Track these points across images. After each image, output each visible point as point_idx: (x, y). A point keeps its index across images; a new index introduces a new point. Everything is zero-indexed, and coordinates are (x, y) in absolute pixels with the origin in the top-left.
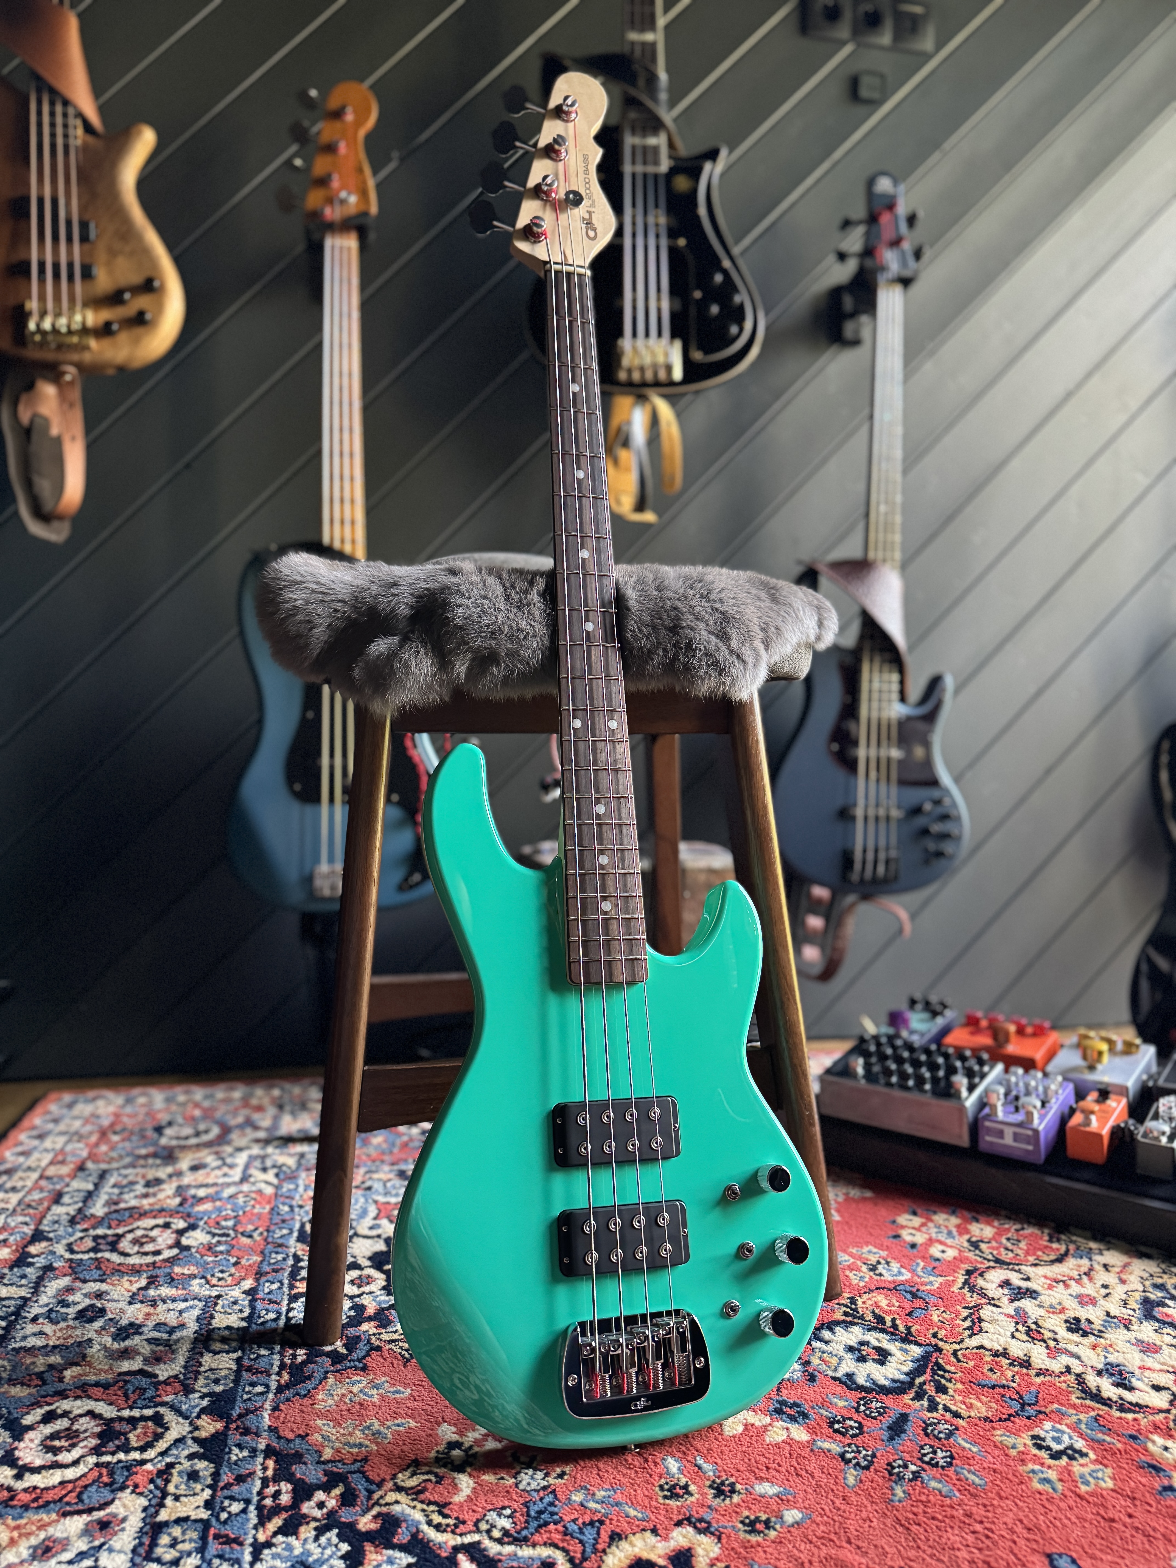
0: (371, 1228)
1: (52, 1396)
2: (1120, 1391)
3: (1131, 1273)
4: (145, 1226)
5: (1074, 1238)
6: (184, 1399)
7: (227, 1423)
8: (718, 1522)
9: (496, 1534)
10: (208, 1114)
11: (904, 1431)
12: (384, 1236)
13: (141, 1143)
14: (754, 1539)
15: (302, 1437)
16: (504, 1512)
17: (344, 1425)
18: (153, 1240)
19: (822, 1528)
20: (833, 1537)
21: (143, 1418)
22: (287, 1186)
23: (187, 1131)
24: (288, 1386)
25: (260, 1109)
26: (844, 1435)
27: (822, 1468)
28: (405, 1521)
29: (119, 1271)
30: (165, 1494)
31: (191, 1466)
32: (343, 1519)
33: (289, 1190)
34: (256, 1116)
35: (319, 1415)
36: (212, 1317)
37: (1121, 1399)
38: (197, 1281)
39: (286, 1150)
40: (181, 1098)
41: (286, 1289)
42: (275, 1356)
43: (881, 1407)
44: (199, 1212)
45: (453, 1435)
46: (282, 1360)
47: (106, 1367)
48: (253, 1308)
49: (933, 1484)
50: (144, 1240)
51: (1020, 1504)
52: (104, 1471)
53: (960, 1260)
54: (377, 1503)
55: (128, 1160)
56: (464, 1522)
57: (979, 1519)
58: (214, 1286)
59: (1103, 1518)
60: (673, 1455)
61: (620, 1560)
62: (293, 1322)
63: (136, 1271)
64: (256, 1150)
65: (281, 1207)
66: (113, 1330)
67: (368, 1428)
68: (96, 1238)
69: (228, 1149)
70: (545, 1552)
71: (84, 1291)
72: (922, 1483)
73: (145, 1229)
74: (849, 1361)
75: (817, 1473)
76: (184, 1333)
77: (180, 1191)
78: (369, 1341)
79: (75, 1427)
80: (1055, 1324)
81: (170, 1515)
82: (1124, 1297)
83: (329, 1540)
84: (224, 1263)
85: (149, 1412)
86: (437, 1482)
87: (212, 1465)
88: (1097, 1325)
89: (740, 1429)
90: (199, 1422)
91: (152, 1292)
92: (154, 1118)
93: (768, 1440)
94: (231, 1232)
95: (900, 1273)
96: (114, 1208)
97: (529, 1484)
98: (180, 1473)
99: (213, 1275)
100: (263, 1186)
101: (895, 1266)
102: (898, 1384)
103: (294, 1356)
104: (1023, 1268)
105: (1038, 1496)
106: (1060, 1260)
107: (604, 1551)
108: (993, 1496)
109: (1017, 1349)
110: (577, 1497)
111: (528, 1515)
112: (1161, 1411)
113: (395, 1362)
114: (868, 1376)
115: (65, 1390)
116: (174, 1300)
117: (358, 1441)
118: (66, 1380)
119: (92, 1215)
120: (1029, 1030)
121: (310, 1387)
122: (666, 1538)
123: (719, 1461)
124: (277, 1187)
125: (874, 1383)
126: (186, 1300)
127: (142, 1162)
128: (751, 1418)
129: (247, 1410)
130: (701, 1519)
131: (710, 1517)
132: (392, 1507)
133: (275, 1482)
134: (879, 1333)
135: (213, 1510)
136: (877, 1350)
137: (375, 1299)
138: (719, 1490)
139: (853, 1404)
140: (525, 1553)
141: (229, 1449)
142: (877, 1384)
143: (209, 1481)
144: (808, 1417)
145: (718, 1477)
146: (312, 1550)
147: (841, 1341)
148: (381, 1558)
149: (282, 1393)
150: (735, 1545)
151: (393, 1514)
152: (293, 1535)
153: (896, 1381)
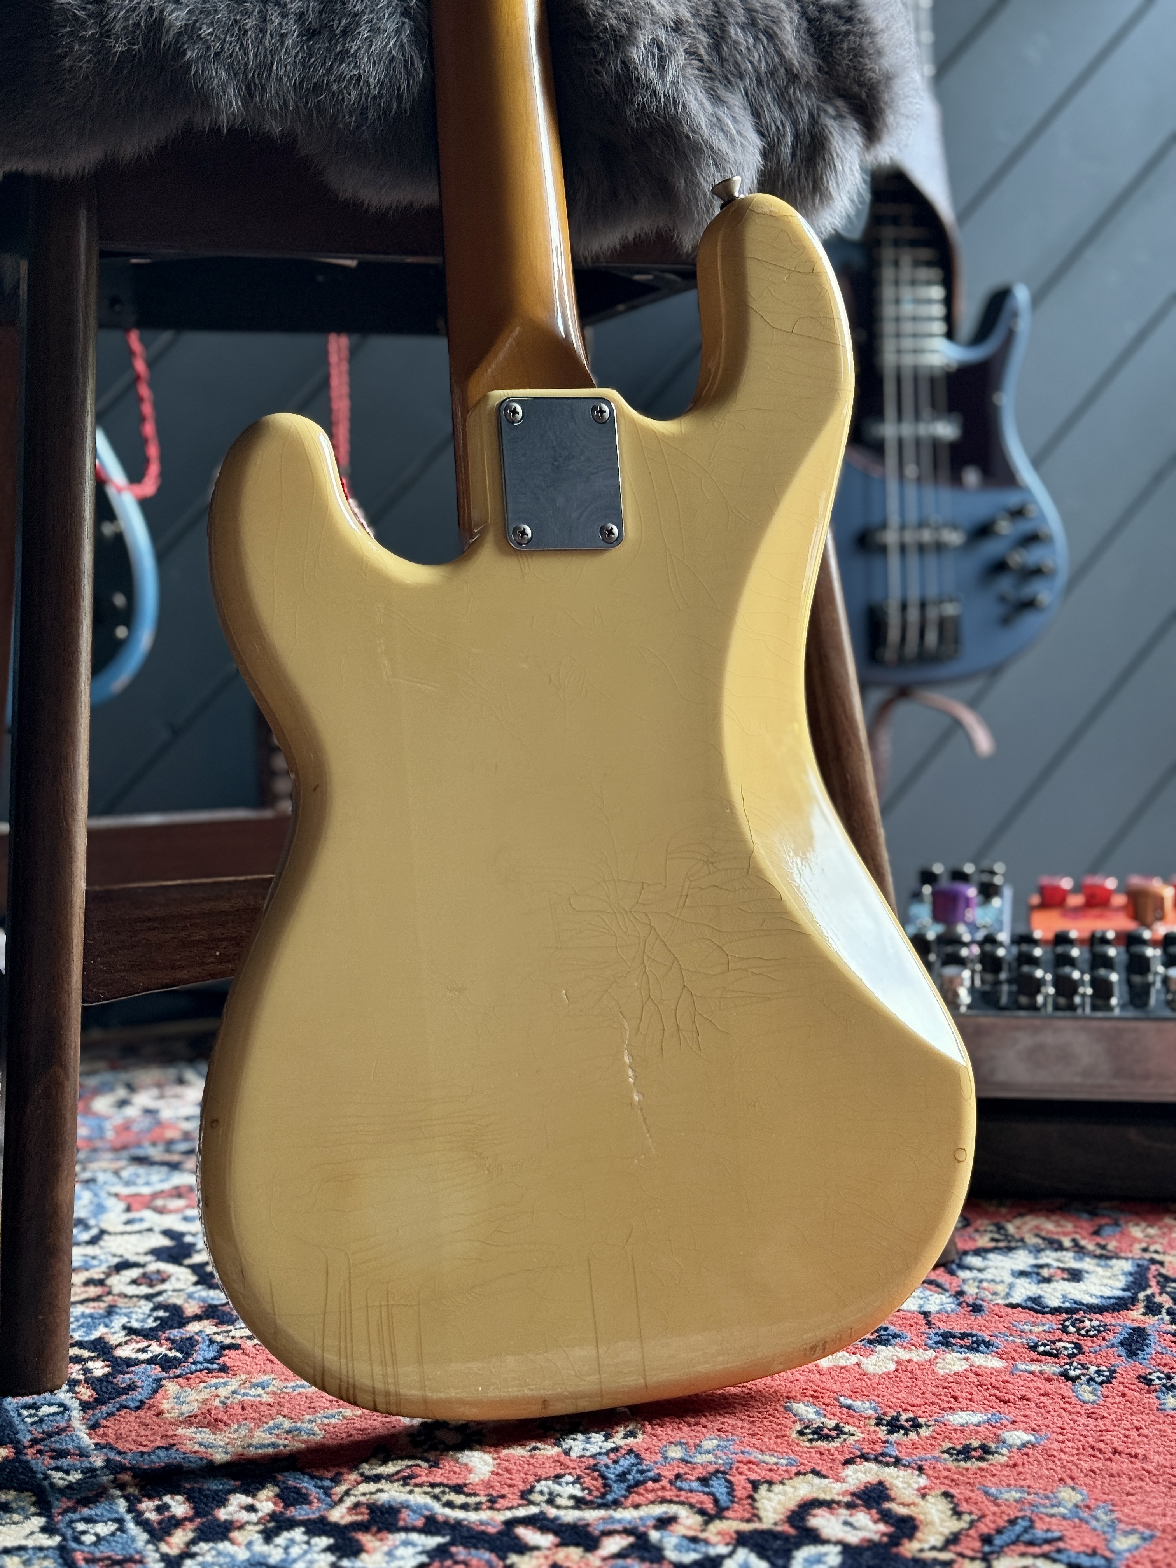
0: (129, 1222)
7: (16, 1448)
8: (909, 1455)
9: (564, 1502)
11: (1147, 1346)
12: (157, 1229)
14: (973, 1465)
15: (168, 1448)
16: (563, 1480)
24: (99, 1401)
26: (1056, 1356)
27: (1039, 1391)
28: (405, 1506)
32: (301, 1518)
35: (176, 1424)
43: (1100, 1326)
54: (346, 1496)
56: (503, 1496)
60: (799, 1401)
61: (779, 1502)
70: (657, 1509)
74: (1027, 1286)
75: (1035, 1396)
78: (212, 1342)
83: (291, 1540)
86: (431, 1467)
87: (26, 1494)
89: (892, 1367)
93: (941, 1372)
97: (585, 1449)
102: (1112, 1301)
103: (86, 1371)
107: (751, 1497)
111: (605, 1479)
114: (1064, 1296)
117: (266, 1442)
121: (139, 1397)
122: (838, 1478)
123: (875, 1398)
125: (1075, 1303)
128: (904, 1355)
129: (43, 1433)
130: (882, 1454)
131: (893, 1451)
132: (375, 1497)
133: (151, 1497)
134: (1059, 1254)
135: (63, 1535)
136: (1063, 1270)
137: (190, 1296)
138: (894, 1426)
139: (1055, 1327)
140: (626, 1515)
141: (45, 1474)
142: (1081, 1303)
143: (33, 1509)
144: (993, 1345)
145: (885, 1414)
146: (267, 1553)
147: (1003, 1268)
148: (390, 1543)
149: (93, 1408)
150: (946, 1473)
151: (379, 1503)
152: (222, 1540)
153: (1109, 1298)
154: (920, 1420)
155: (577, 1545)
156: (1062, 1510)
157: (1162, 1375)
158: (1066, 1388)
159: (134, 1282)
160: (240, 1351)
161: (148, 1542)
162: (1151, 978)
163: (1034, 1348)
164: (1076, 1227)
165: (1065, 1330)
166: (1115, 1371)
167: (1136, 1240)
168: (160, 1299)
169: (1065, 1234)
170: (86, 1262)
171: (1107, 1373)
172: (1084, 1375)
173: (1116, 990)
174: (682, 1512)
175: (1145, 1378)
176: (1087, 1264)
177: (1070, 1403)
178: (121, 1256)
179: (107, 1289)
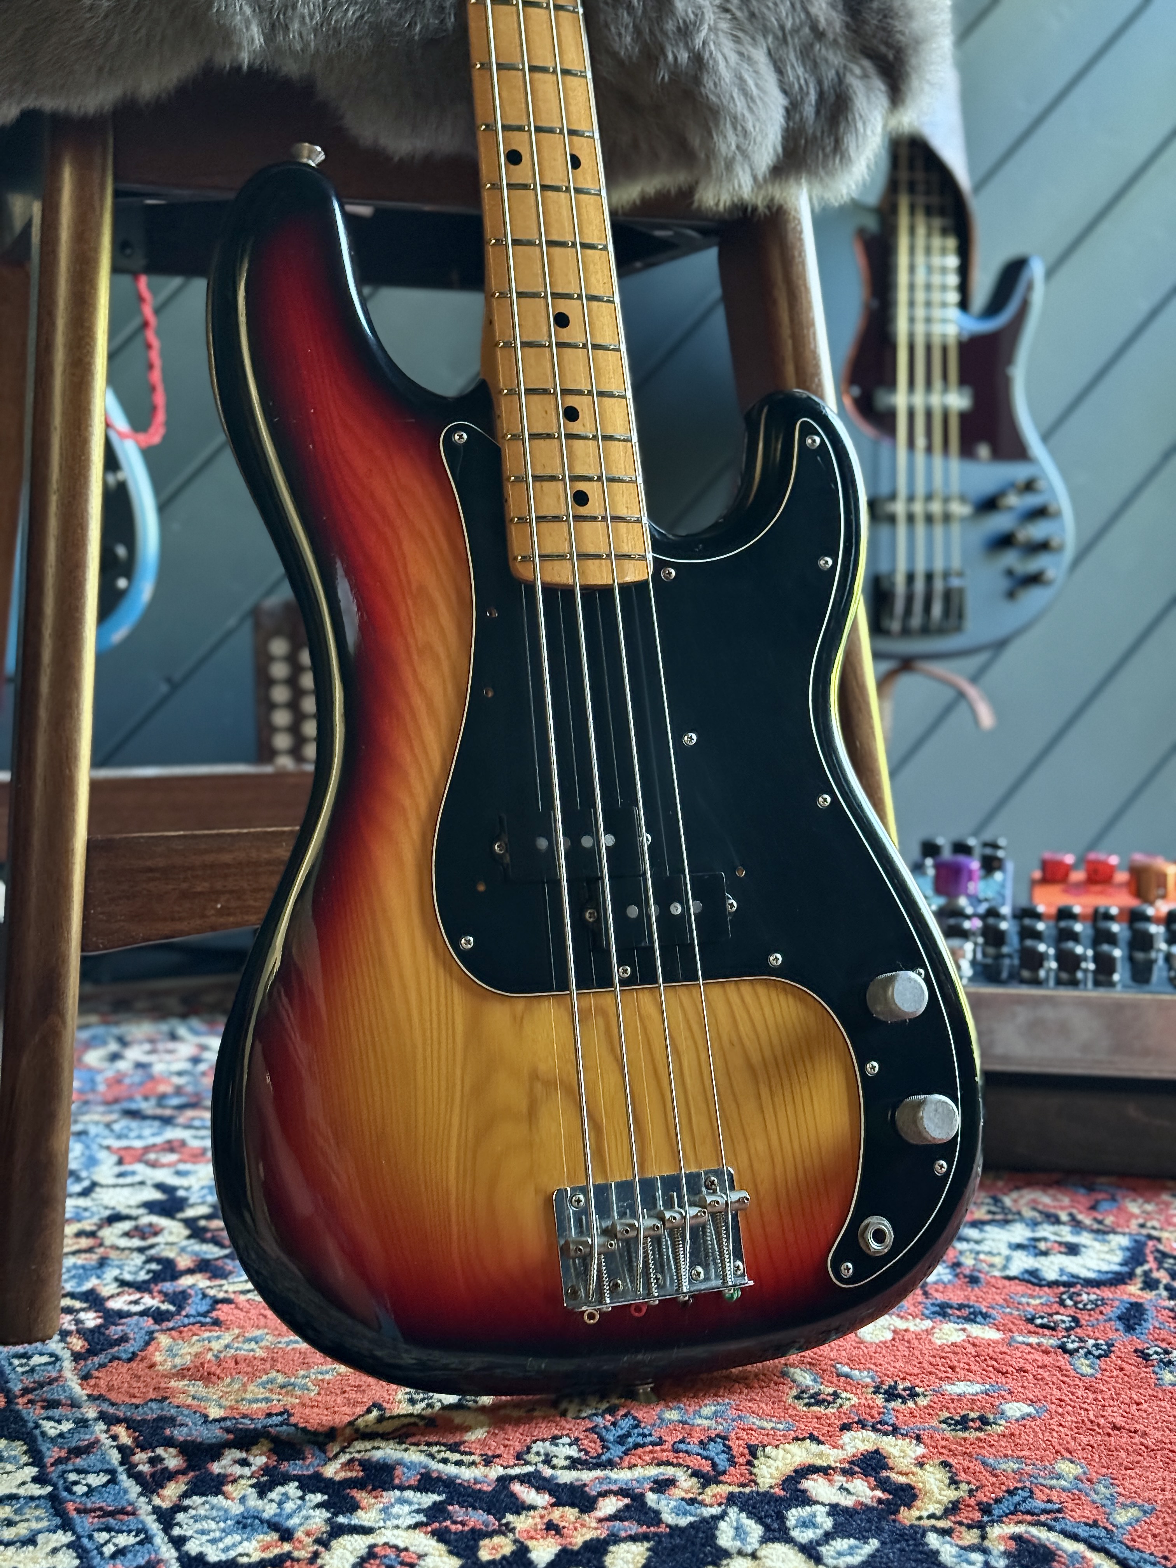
0: (121, 1175)
7: (6, 1397)
8: (907, 1424)
9: (560, 1462)
11: (1145, 1321)
12: (149, 1182)
14: (971, 1435)
15: (158, 1401)
16: (560, 1441)
24: (92, 1352)
26: (1053, 1329)
28: (399, 1464)
32: (295, 1473)
35: (170, 1376)
43: (1097, 1300)
54: (340, 1453)
56: (499, 1456)
60: (796, 1367)
61: (777, 1468)
70: (655, 1471)
74: (1024, 1258)
78: (204, 1296)
83: (285, 1494)
87: (17, 1443)
89: (889, 1336)
93: (938, 1342)
102: (1110, 1276)
103: (78, 1322)
107: (748, 1463)
110: (671, 1416)
111: (603, 1441)
114: (1061, 1269)
117: (259, 1396)
121: (131, 1350)
122: (836, 1444)
123: (872, 1366)
125: (1073, 1276)
128: (901, 1324)
129: (34, 1382)
130: (880, 1422)
131: (891, 1418)
132: (368, 1454)
133: (143, 1449)
134: (1056, 1228)
135: (55, 1485)
136: (1060, 1244)
137: (183, 1250)
138: (891, 1395)
139: (1053, 1300)
140: (622, 1476)
141: (36, 1424)
142: (1078, 1277)
143: (25, 1459)
144: (990, 1317)
145: (882, 1382)
146: (260, 1508)
147: (999, 1240)
148: (385, 1500)
149: (85, 1359)
150: (944, 1443)
151: (375, 1459)
152: (216, 1495)
153: (1107, 1273)
154: (917, 1389)
155: (572, 1505)
156: (1063, 1483)
157: (1159, 1350)
158: (1063, 1360)
159: (127, 1234)
160: (233, 1306)
161: (141, 1494)
162: (1153, 955)
163: (1031, 1320)
164: (1072, 1201)
165: (1062, 1303)
166: (1113, 1345)
167: (1133, 1216)
168: (152, 1252)
169: (1062, 1208)
170: (77, 1214)
171: (1105, 1347)
172: (1082, 1348)
173: (1119, 965)
174: (680, 1475)
175: (1142, 1352)
176: (1084, 1239)
177: (1067, 1376)
178: (113, 1208)
179: (98, 1241)
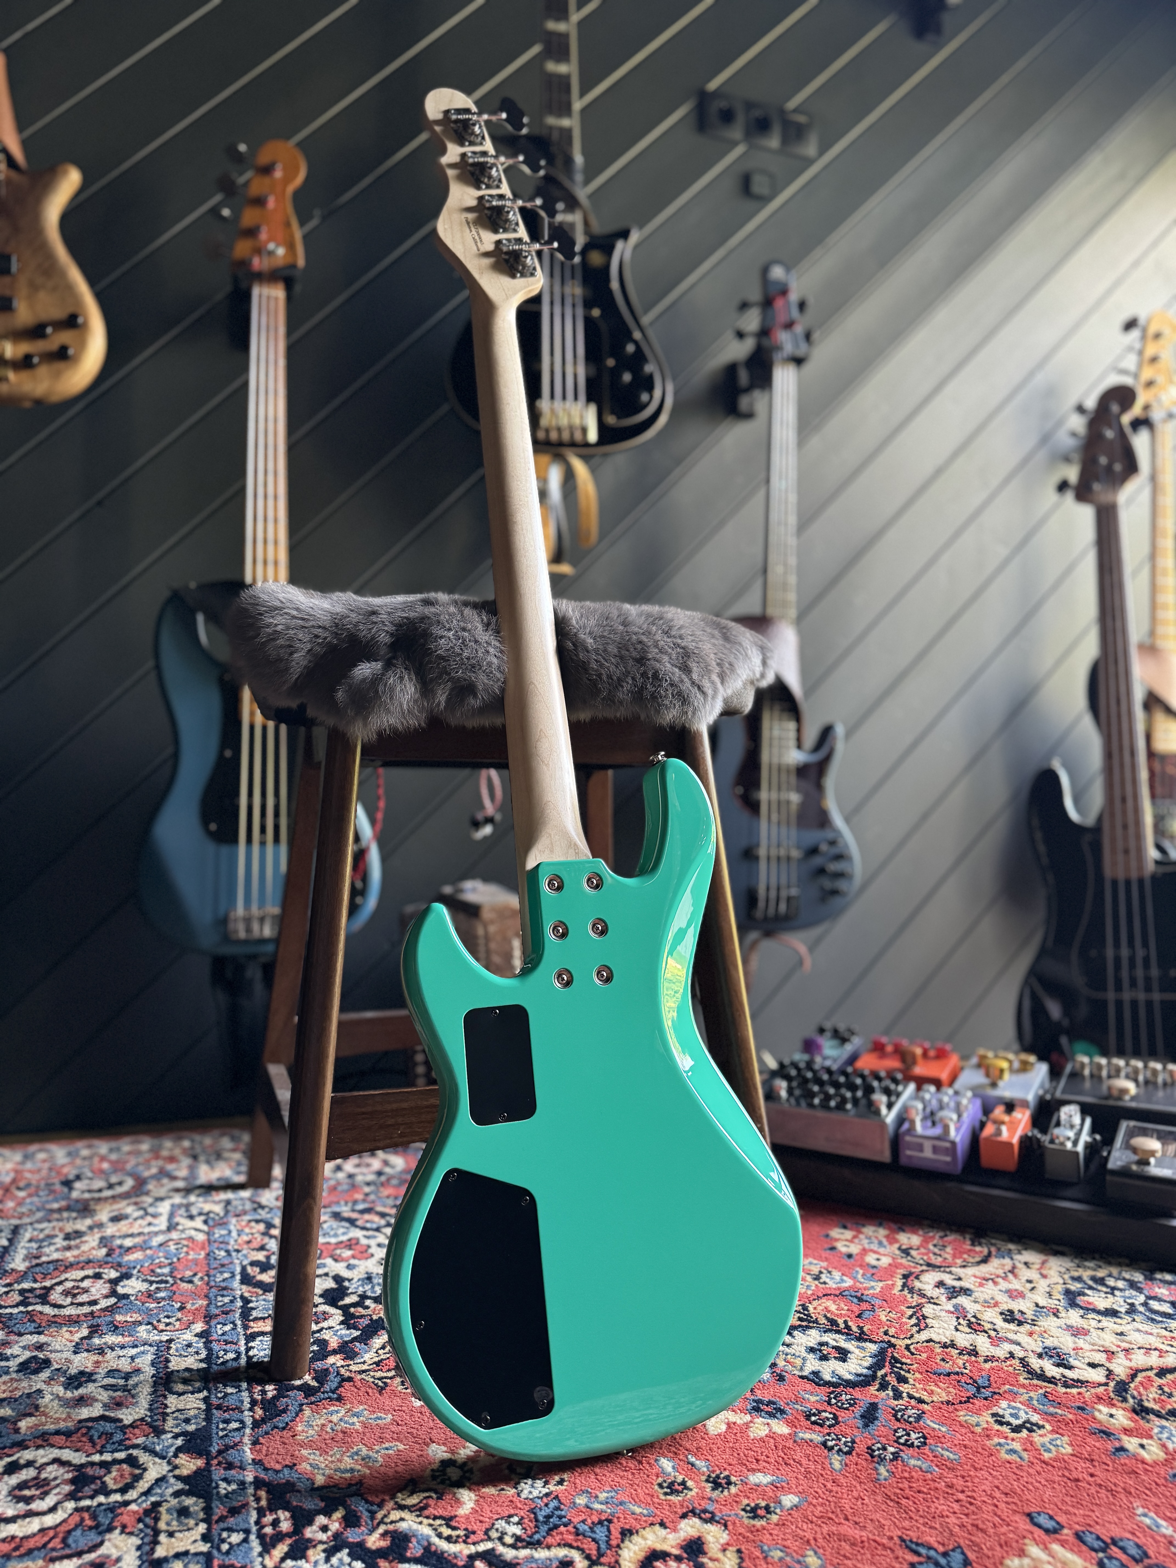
1: (11, 1447)
2: (1061, 1370)
3: (1050, 1269)
4: (74, 1277)
5: (993, 1241)
6: (155, 1440)
7: (207, 1459)
8: (721, 1511)
9: (509, 1540)
10: (118, 1167)
11: (876, 1418)
12: (331, 1274)
13: (50, 1198)
14: (758, 1523)
15: (291, 1467)
16: (512, 1519)
17: (331, 1453)
18: (86, 1291)
19: (820, 1508)
20: (830, 1515)
21: (115, 1462)
22: (219, 1233)
23: (99, 1184)
25: (172, 1159)
26: (821, 1426)
27: (808, 1456)
28: (414, 1536)
29: (55, 1322)
30: (157, 1532)
31: (179, 1503)
32: (351, 1540)
33: (221, 1236)
34: (170, 1167)
35: (302, 1445)
36: (167, 1361)
37: (1064, 1376)
38: (143, 1327)
39: (210, 1198)
40: (85, 1152)
41: (240, 1329)
42: (243, 1394)
43: (851, 1399)
44: (130, 1261)
45: (445, 1454)
46: (251, 1397)
47: (64, 1416)
48: (210, 1350)
49: (913, 1462)
50: (76, 1291)
51: (995, 1473)
52: (86, 1515)
53: (894, 1266)
54: (382, 1522)
55: (39, 1215)
56: (474, 1533)
57: (960, 1489)
58: (162, 1331)
59: (1069, 1479)
60: (665, 1457)
61: (635, 1553)
62: (255, 1360)
63: (74, 1321)
64: (178, 1199)
65: (217, 1252)
66: (62, 1379)
67: (357, 1453)
68: (22, 1292)
69: (149, 1200)
70: (562, 1553)
71: (21, 1344)
72: (903, 1461)
73: (75, 1280)
74: (812, 1361)
75: (804, 1462)
76: (142, 1377)
77: (104, 1241)
78: (338, 1373)
79: (43, 1475)
80: (991, 1316)
81: (167, 1550)
82: (1048, 1289)
84: (169, 1308)
85: (121, 1455)
86: (438, 1498)
87: (201, 1500)
88: (1030, 1315)
89: (724, 1427)
90: (177, 1461)
91: (96, 1341)
92: (59, 1173)
93: (752, 1436)
94: (168, 1278)
95: (842, 1281)
96: (35, 1262)
97: (530, 1492)
98: (168, 1511)
99: (159, 1321)
100: (193, 1233)
101: (837, 1275)
102: (862, 1378)
103: (264, 1392)
104: (953, 1269)
105: (1008, 1465)
106: (985, 1260)
107: (618, 1546)
108: (968, 1468)
109: (963, 1339)
110: (581, 1501)
111: (537, 1520)
112: (1100, 1385)
113: (370, 1391)
115: (24, 1441)
116: (123, 1347)
117: (348, 1467)
118: (23, 1431)
119: (13, 1270)
120: (932, 1053)
121: (287, 1420)
122: (675, 1530)
123: (710, 1458)
124: (208, 1234)
125: (840, 1378)
126: (136, 1346)
127: (56, 1216)
128: (733, 1418)
129: (225, 1445)
130: (705, 1511)
131: (712, 1507)
132: (398, 1525)
133: (272, 1512)
134: (835, 1334)
135: (212, 1543)
136: (837, 1349)
137: (336, 1333)
138: (716, 1483)
139: (824, 1398)
140: (542, 1555)
141: (216, 1483)
142: (843, 1380)
143: (202, 1514)
144: (785, 1412)
145: (713, 1472)
147: (801, 1344)
149: (259, 1427)
150: (741, 1530)
151: (401, 1530)
152: (302, 1559)
153: (860, 1375)
154: (732, 1478)
158: (824, 1456)
160: (352, 1384)
161: (259, 1554)
165: (829, 1402)
166: (855, 1442)
171: (850, 1444)
172: (837, 1445)
174: (577, 1557)
175: (870, 1448)
176: (851, 1345)
177: (825, 1470)
